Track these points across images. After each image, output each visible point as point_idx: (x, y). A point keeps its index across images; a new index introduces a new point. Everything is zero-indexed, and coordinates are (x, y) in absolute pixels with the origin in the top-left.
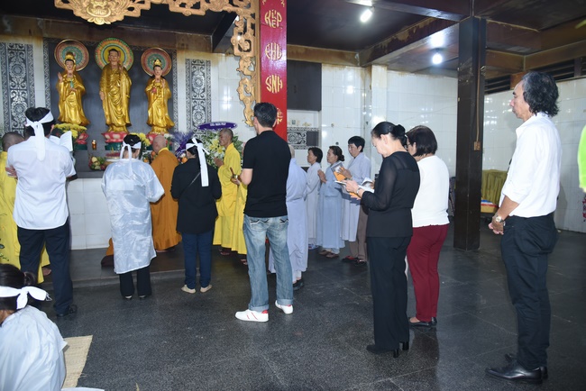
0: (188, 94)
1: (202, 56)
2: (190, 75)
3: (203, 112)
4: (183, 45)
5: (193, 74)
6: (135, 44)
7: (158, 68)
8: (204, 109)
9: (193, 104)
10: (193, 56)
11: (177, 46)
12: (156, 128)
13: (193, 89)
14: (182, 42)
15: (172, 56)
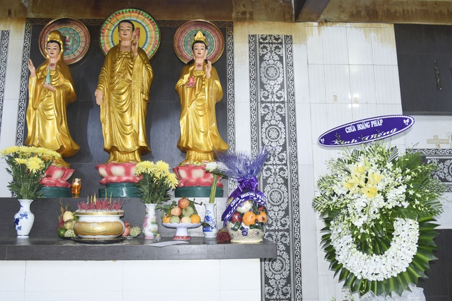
0: (254, 95)
1: (277, 29)
2: (257, 61)
3: (281, 125)
4: (244, 13)
5: (262, 59)
6: (165, 17)
7: (199, 46)
8: (283, 120)
9: (261, 111)
10: (262, 29)
11: (234, 15)
12: (193, 154)
13: (262, 85)
14: (242, 9)
15: (225, 31)
